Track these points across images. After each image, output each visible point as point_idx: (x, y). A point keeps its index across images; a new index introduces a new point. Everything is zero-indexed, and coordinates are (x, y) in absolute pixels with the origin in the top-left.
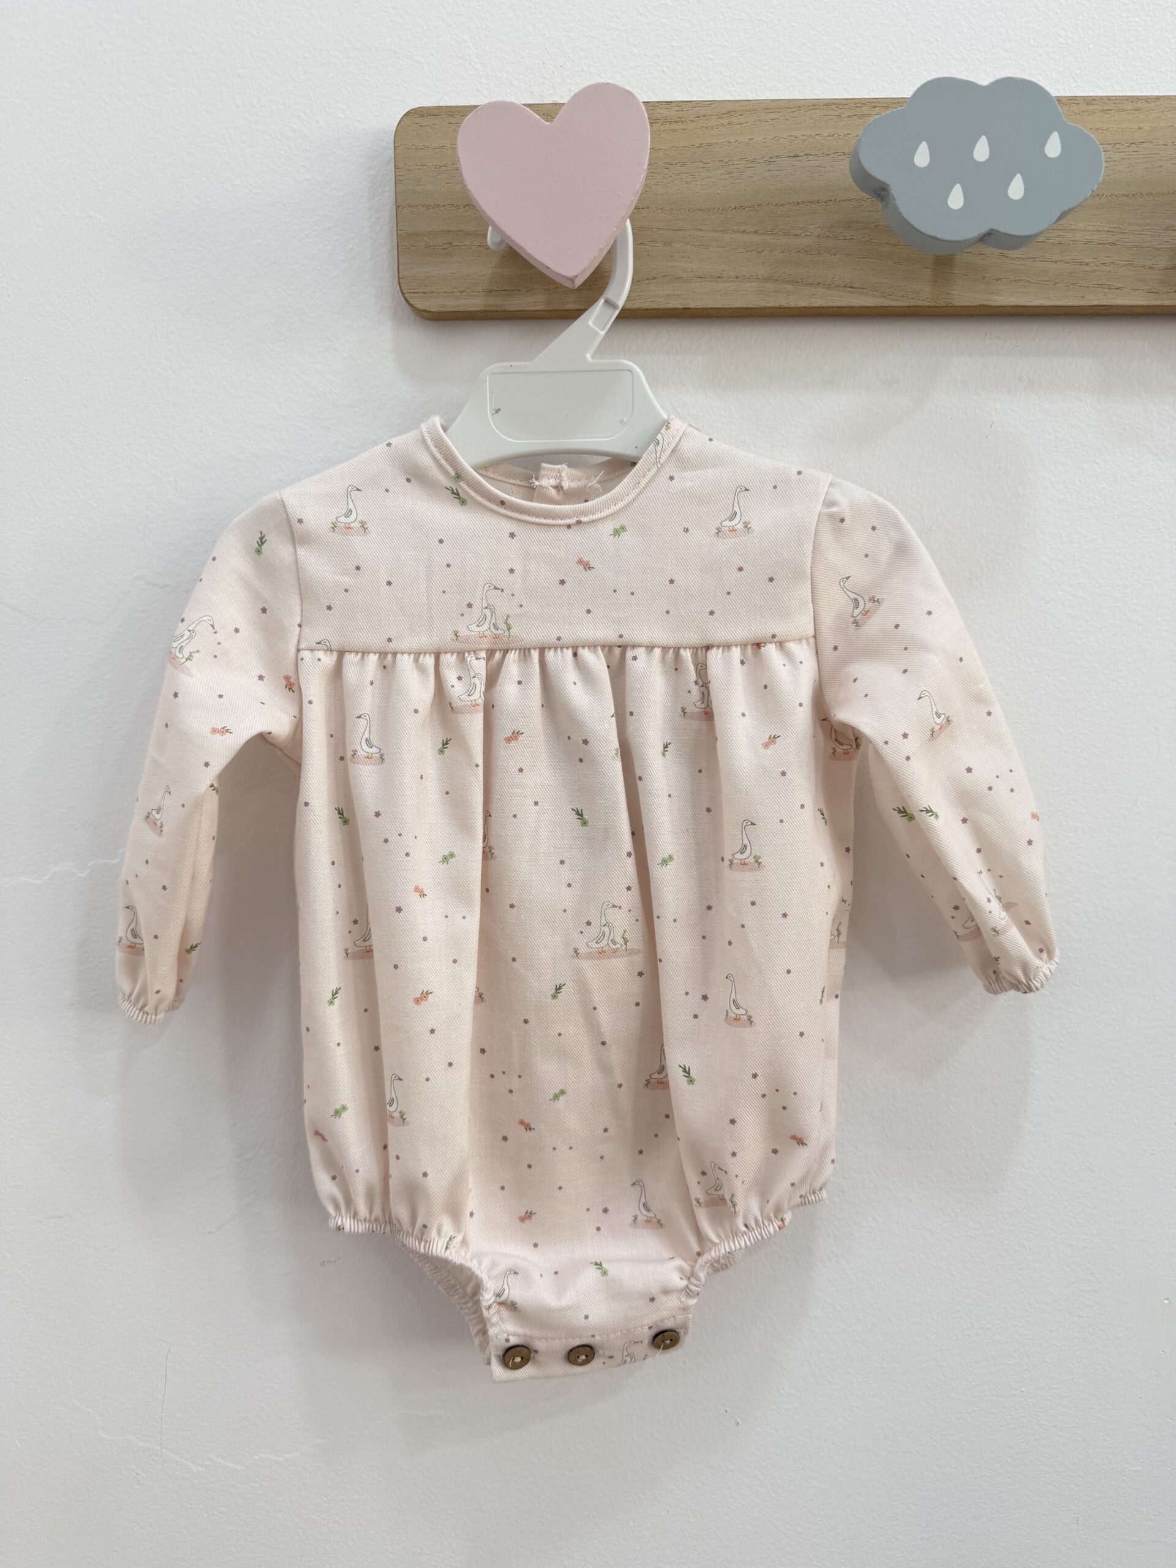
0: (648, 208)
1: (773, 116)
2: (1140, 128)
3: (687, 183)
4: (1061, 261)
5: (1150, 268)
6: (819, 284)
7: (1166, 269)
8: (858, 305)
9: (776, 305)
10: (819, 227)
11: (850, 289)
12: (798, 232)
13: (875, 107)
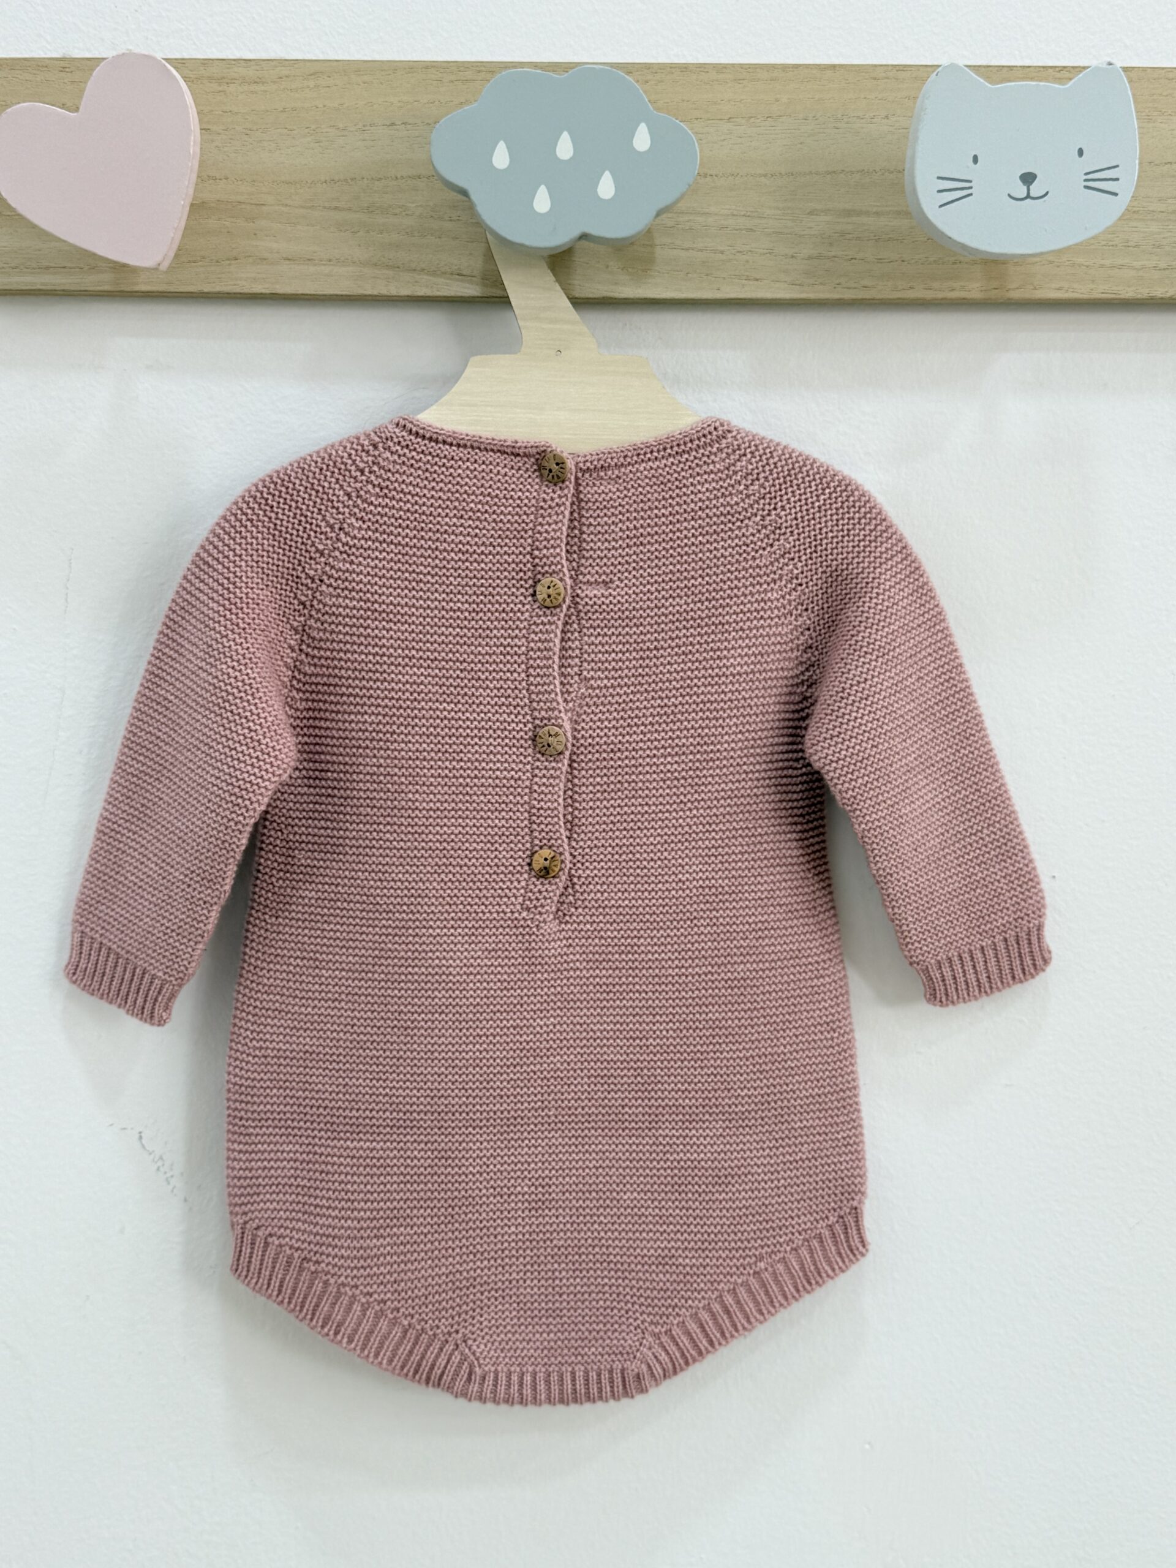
0: (227, 179)
1: (365, 78)
2: (777, 100)
3: (270, 151)
4: (693, 249)
5: (793, 257)
6: (423, 270)
7: (810, 258)
9: (375, 293)
10: (421, 206)
11: (457, 277)
12: (398, 211)
13: (479, 71)
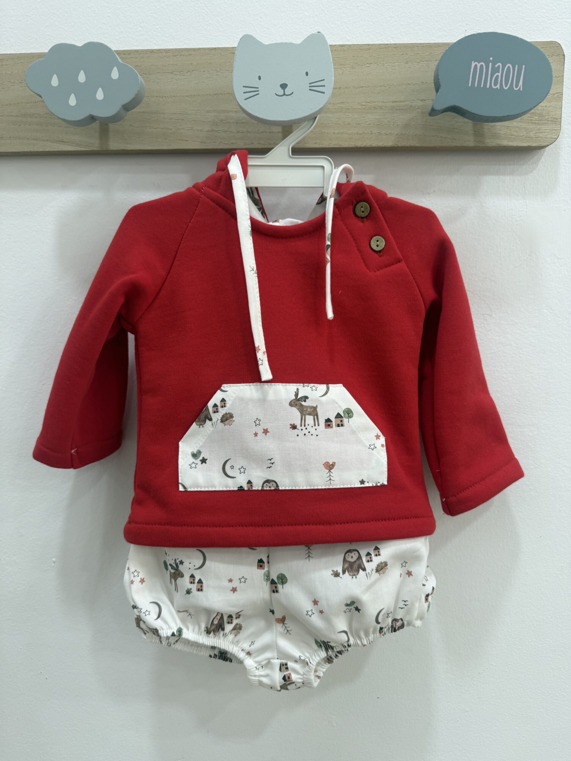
2: (192, 64)
4: (159, 128)
5: (201, 131)
6: (48, 140)
8: (66, 150)
9: (29, 150)
11: (62, 143)
12: (37, 116)
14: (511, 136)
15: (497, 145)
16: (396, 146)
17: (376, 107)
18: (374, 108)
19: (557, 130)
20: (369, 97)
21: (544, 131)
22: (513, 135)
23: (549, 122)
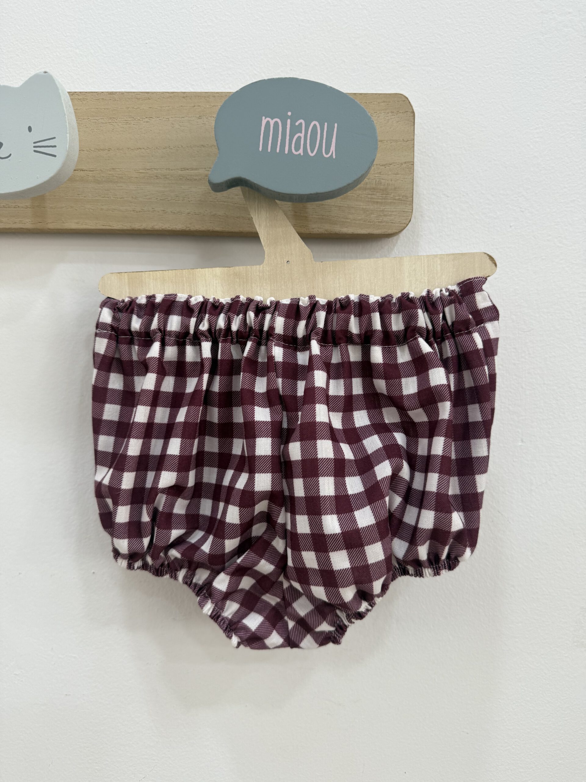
14: (345, 220)
15: (326, 232)
16: (188, 229)
17: (160, 176)
18: (156, 178)
19: (407, 212)
20: (149, 162)
21: (390, 213)
22: (347, 218)
23: (397, 201)
